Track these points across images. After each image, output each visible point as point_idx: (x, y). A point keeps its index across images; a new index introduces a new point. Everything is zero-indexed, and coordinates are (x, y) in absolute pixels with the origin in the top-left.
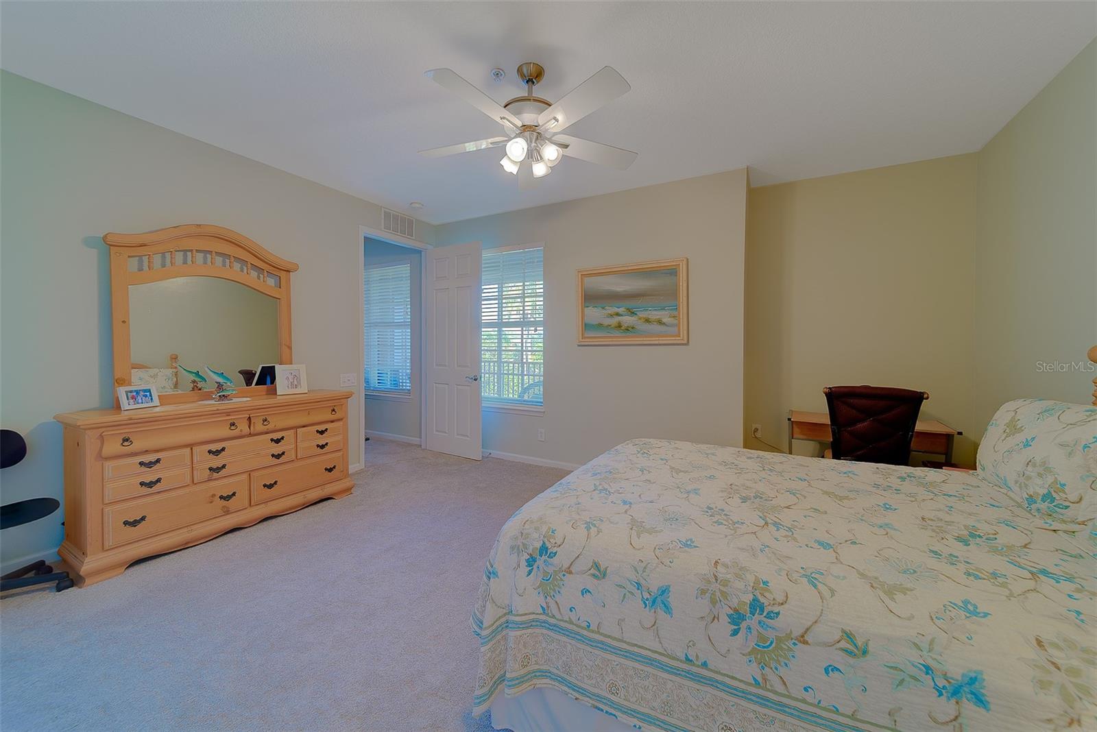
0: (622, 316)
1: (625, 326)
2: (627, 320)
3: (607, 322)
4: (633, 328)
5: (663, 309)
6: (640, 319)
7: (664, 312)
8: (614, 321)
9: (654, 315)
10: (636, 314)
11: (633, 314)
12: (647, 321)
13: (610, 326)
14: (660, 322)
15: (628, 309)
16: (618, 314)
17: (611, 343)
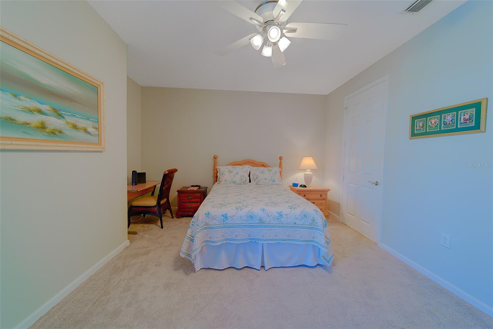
0: (47, 115)
1: (50, 127)
2: (53, 122)
3: (23, 117)
4: (60, 132)
5: (88, 119)
6: (68, 123)
7: (88, 122)
8: (35, 119)
9: (82, 123)
10: (63, 117)
11: (60, 116)
12: (75, 127)
13: (28, 124)
14: (86, 131)
15: (54, 109)
16: (40, 112)
17: (34, 148)
